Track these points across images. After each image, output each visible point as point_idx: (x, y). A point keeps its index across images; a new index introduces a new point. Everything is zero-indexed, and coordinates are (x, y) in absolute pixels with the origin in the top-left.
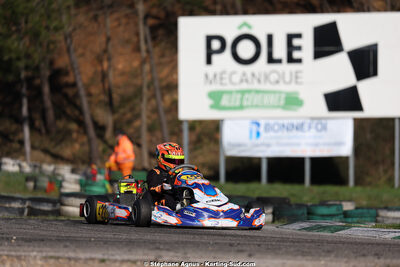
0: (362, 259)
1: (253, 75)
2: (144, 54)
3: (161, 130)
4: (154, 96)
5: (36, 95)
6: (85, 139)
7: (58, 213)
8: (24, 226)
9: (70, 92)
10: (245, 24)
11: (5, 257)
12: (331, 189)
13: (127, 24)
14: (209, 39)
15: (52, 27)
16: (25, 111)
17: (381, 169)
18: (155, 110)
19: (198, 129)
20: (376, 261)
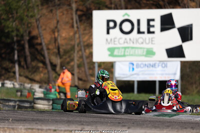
0: (185, 130)
1: (130, 39)
2: (76, 29)
3: (84, 67)
4: (81, 50)
5: (21, 50)
6: (46, 71)
7: (33, 107)
8: (16, 114)
9: (39, 47)
10: (126, 14)
11: (6, 129)
13: (67, 14)
15: (30, 15)
16: (16, 57)
17: (194, 86)
18: (81, 57)
19: (103, 66)
20: (192, 131)
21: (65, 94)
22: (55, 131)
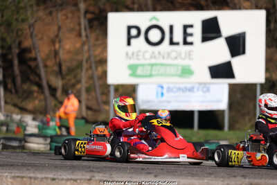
0: (233, 179)
1: (159, 53)
2: (84, 38)
3: (95, 91)
4: (91, 67)
5: (8, 67)
6: (42, 97)
7: (23, 148)
9: (33, 64)
10: (154, 18)
12: (212, 133)
13: (73, 17)
14: (129, 28)
15: (20, 19)
16: (1, 77)
17: (247, 119)
18: (91, 78)
19: (121, 90)
21: (68, 129)
22: (54, 179)
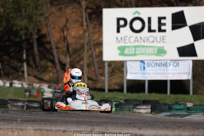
0: (197, 130)
1: (141, 38)
2: (85, 27)
3: (94, 66)
4: (90, 49)
5: (30, 48)
6: (55, 71)
8: (24, 114)
9: (48, 46)
10: (137, 12)
12: (181, 96)
13: (77, 11)
15: (39, 14)
16: (24, 56)
18: (91, 56)
19: (113, 65)
22: (64, 131)
